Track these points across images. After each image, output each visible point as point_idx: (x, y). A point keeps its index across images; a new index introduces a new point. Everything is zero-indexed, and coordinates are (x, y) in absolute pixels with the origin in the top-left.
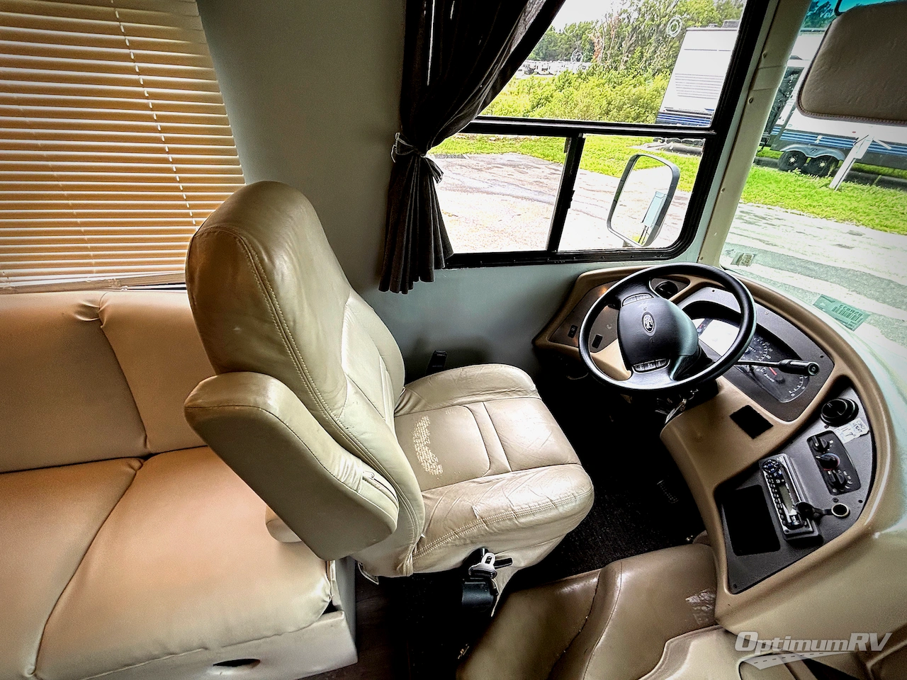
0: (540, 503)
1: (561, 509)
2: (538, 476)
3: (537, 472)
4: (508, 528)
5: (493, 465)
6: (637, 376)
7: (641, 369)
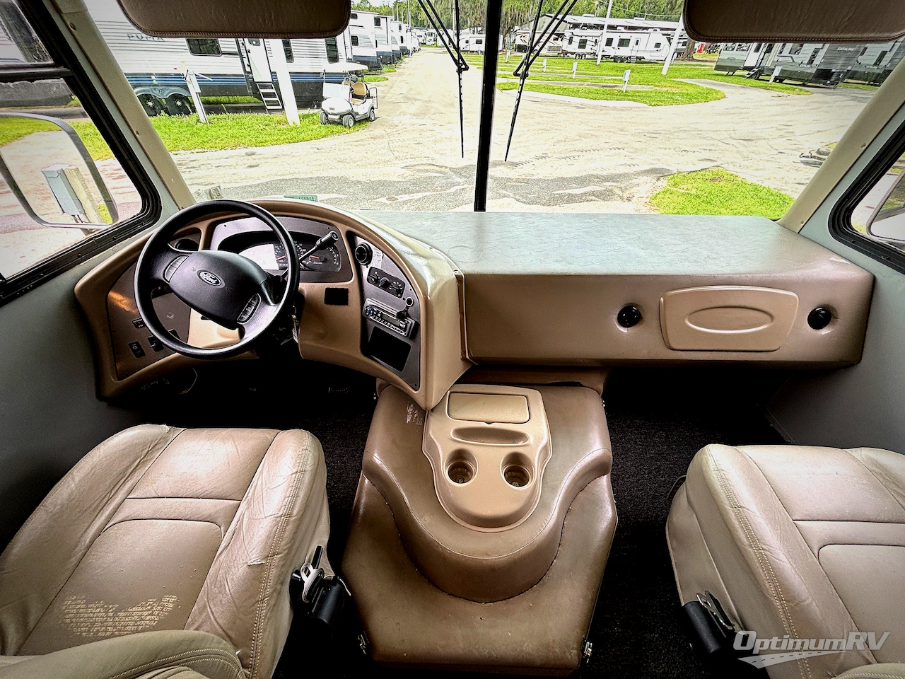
0: (291, 485)
1: (309, 468)
2: (264, 473)
3: (262, 473)
4: (293, 532)
5: (219, 521)
6: (248, 324)
7: (246, 317)
